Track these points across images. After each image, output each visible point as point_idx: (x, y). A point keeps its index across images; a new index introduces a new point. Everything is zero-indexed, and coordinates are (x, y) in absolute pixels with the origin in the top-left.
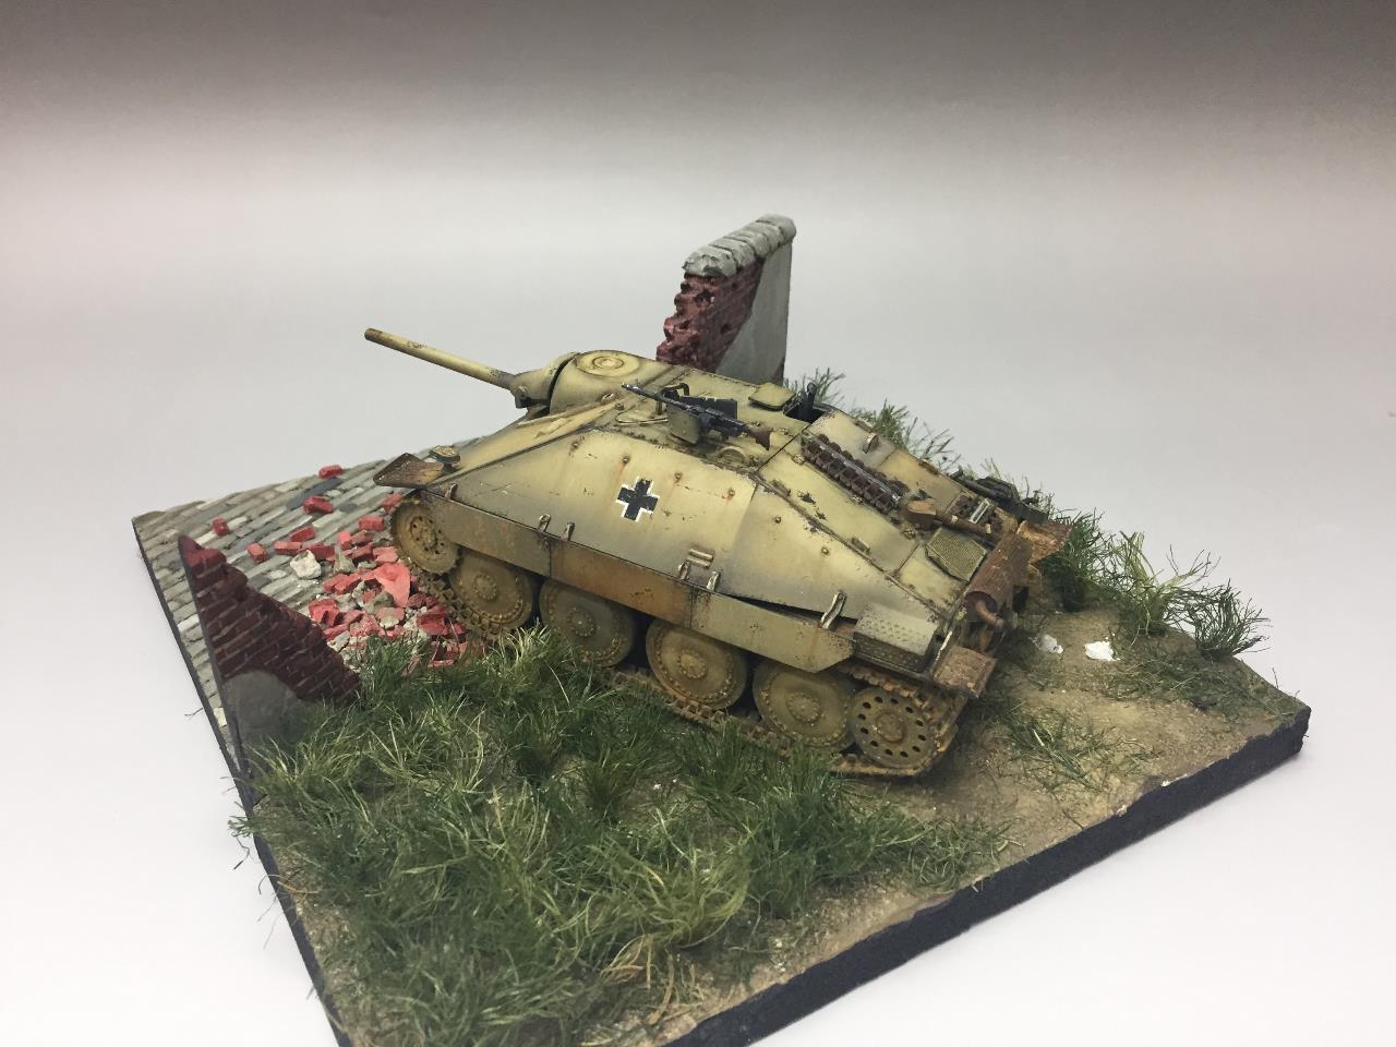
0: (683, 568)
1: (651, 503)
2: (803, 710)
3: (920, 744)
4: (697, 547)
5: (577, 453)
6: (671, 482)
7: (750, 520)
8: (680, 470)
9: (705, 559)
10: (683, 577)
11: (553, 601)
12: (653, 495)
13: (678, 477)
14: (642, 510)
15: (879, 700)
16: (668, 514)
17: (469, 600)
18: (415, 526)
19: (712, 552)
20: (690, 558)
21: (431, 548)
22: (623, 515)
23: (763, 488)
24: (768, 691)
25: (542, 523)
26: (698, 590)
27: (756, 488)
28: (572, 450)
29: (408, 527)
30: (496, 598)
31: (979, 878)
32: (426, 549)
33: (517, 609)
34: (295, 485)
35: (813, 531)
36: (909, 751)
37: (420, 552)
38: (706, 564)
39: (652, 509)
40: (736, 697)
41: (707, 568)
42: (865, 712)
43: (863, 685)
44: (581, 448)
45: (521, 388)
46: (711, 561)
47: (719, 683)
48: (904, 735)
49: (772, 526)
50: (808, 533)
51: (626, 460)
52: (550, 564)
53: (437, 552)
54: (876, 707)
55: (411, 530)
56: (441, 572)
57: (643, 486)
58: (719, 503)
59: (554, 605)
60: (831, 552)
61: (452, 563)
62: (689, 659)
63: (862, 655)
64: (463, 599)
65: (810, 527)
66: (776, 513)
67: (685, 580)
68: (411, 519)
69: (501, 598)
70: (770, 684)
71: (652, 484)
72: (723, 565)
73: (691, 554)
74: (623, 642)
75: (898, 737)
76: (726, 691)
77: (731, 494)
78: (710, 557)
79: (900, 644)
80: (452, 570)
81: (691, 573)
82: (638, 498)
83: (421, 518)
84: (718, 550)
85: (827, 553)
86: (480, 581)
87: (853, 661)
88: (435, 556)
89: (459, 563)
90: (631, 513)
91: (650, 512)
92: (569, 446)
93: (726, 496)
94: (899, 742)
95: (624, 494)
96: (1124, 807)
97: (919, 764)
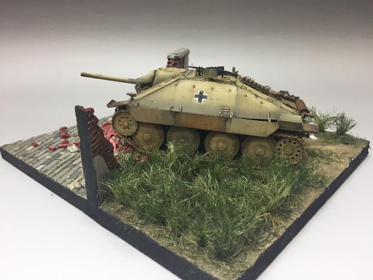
0: (221, 113)
1: (205, 97)
2: (260, 152)
3: (298, 153)
4: (223, 107)
5: (177, 87)
6: (210, 91)
7: (238, 96)
8: (213, 86)
9: (227, 109)
10: (222, 116)
11: (172, 136)
12: (205, 95)
13: (212, 89)
14: (203, 100)
15: (285, 142)
16: (212, 99)
17: (140, 143)
18: (120, 121)
19: (229, 107)
20: (222, 110)
21: (127, 127)
22: (197, 102)
23: (239, 88)
24: (247, 149)
25: (171, 108)
26: (227, 118)
27: (237, 88)
28: (175, 86)
29: (118, 121)
30: (151, 139)
31: (328, 185)
32: (124, 128)
33: (158, 142)
34: (53, 133)
35: (256, 97)
36: (294, 156)
37: (122, 129)
38: (228, 111)
39: (206, 98)
40: (236, 154)
41: (229, 112)
42: (280, 147)
43: (281, 138)
44: (178, 85)
45: (141, 81)
46: (229, 110)
47: (230, 150)
48: (293, 152)
49: (244, 97)
50: (255, 98)
51: (194, 87)
52: (175, 121)
53: (129, 128)
54: (284, 145)
55: (119, 122)
56: (130, 135)
57: (201, 93)
58: (227, 94)
59: (172, 137)
60: (263, 102)
61: (135, 131)
62: (220, 144)
63: (282, 129)
64: (137, 143)
65: (255, 97)
66: (245, 94)
67: (223, 116)
68: (119, 118)
69: (153, 139)
70: (248, 147)
71: (204, 92)
72: (233, 110)
73: (222, 109)
74: (197, 145)
75: (291, 153)
76: (232, 152)
77: (230, 91)
78: (229, 109)
79: (293, 121)
80: (135, 133)
81: (224, 114)
82: (201, 96)
83: (123, 118)
84: (231, 107)
85: (262, 103)
86: (145, 135)
87: (279, 131)
88: (128, 130)
89: (137, 130)
90: (200, 100)
91: (206, 100)
92: (174, 86)
93: (229, 91)
94: (291, 154)
95: (196, 96)
96: (348, 165)
97: (298, 160)
